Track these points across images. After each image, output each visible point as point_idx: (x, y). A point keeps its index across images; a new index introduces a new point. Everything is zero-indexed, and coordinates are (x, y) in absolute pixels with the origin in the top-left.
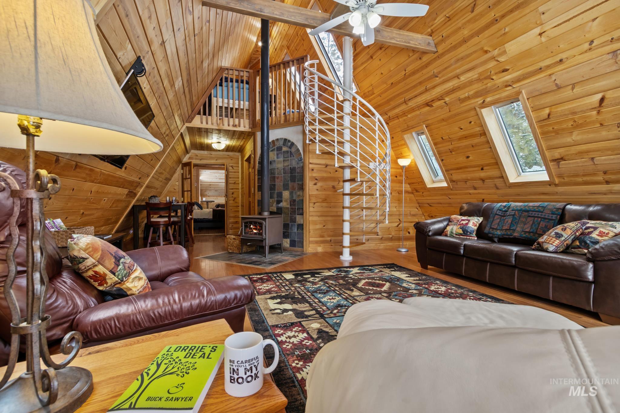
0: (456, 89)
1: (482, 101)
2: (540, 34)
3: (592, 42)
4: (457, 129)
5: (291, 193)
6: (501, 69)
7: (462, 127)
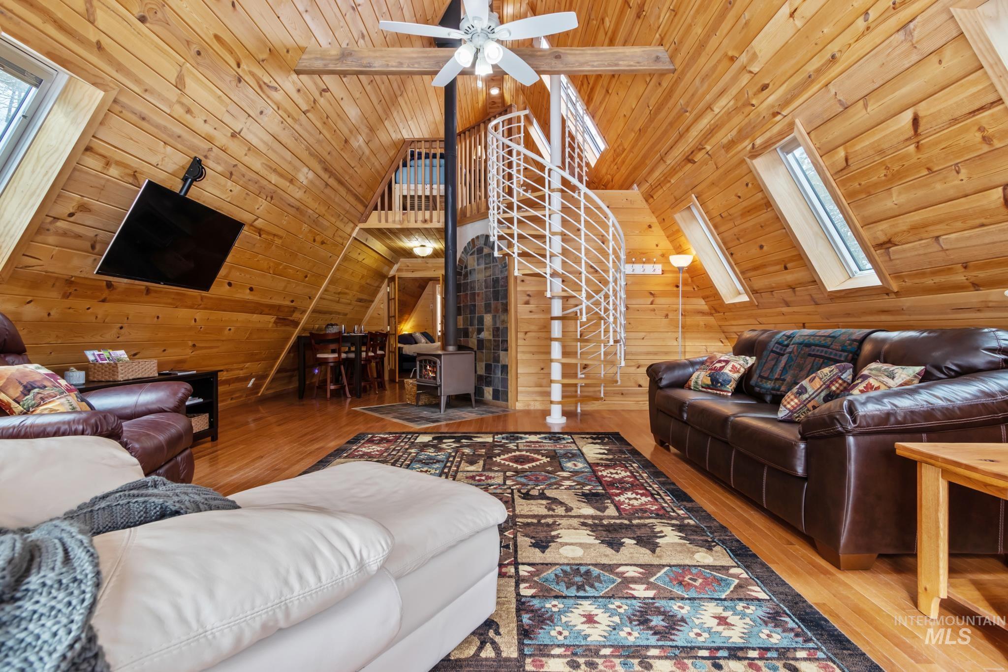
0: (713, 129)
1: (751, 144)
2: (792, 15)
3: (867, 14)
5: (494, 318)
6: (759, 86)
7: (739, 195)
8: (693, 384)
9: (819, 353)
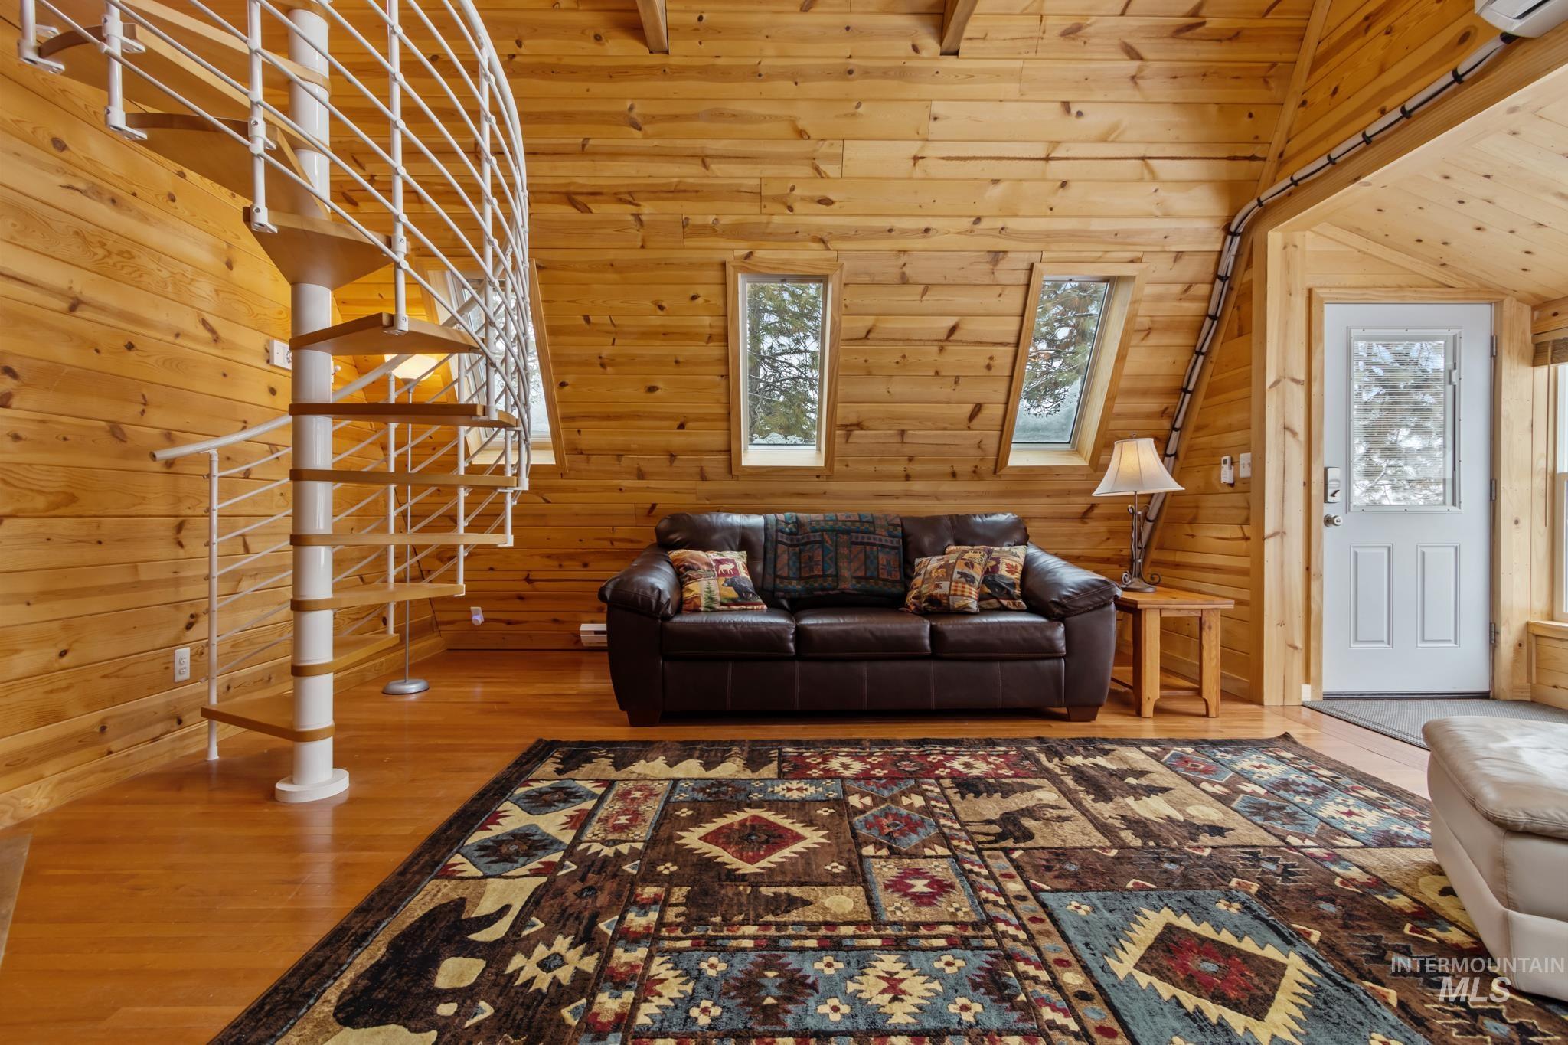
0: (685, 191)
1: (747, 252)
2: (916, 159)
3: (978, 220)
4: (647, 304)
6: (819, 194)
7: (664, 304)
8: (703, 602)
9: (866, 540)
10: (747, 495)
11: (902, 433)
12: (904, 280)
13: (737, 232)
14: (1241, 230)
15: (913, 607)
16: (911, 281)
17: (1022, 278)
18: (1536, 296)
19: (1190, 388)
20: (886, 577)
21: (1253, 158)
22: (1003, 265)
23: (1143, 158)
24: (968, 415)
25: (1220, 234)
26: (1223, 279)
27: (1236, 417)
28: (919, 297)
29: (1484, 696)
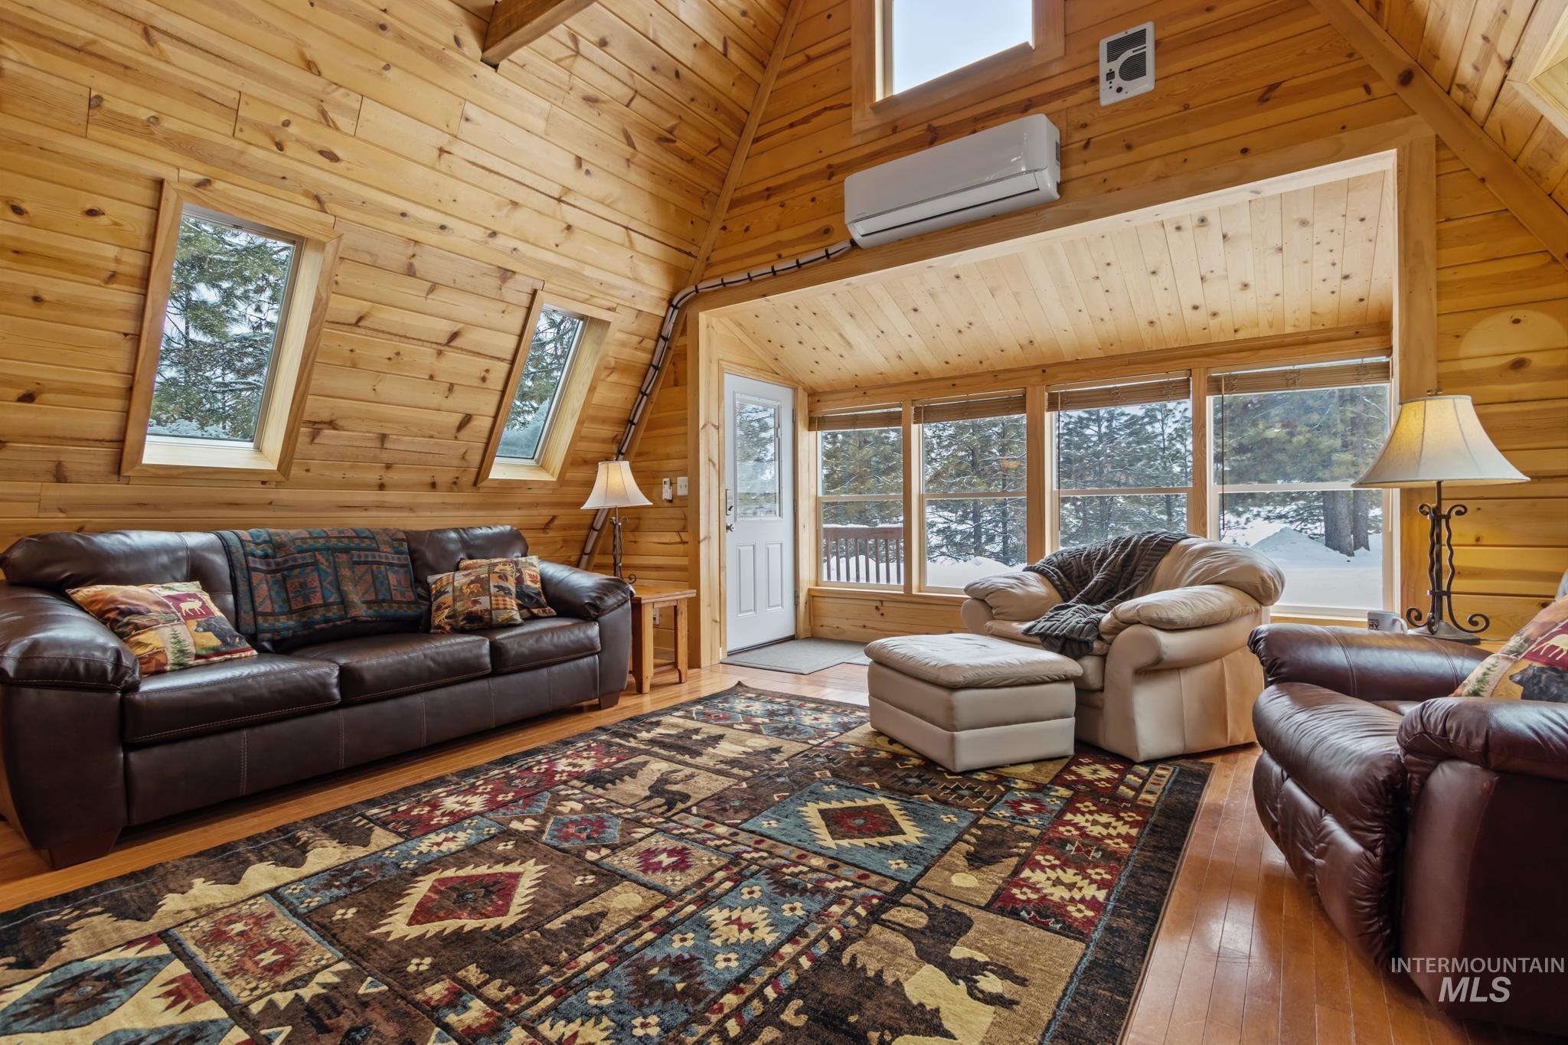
0: (102, 58)
1: (201, 177)
2: (442, 151)
6: (322, 143)
8: (171, 658)
9: (370, 559)
10: (142, 505)
11: (383, 437)
12: (410, 271)
13: (185, 146)
14: (679, 305)
15: (448, 628)
16: (418, 275)
17: (525, 300)
18: (811, 388)
19: (635, 421)
20: (399, 598)
21: (689, 254)
22: (510, 284)
23: (626, 228)
24: (457, 424)
25: (665, 304)
26: (665, 339)
27: (674, 449)
28: (424, 294)
29: (792, 638)
